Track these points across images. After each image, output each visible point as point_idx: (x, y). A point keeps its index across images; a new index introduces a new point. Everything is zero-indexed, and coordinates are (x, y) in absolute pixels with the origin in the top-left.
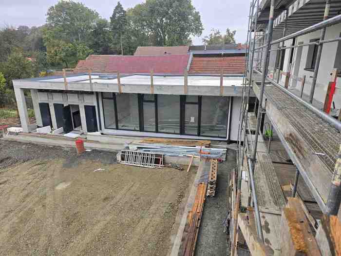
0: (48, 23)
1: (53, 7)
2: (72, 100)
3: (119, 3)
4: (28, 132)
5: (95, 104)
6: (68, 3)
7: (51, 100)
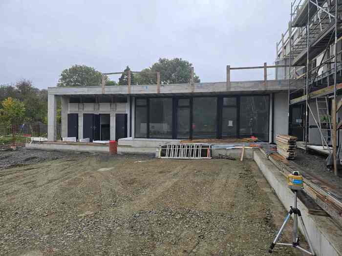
0: (60, 83)
1: (67, 70)
2: (104, 109)
3: (128, 67)
4: (53, 141)
5: (128, 112)
6: (81, 67)
7: (82, 110)
